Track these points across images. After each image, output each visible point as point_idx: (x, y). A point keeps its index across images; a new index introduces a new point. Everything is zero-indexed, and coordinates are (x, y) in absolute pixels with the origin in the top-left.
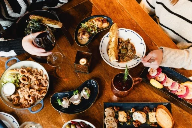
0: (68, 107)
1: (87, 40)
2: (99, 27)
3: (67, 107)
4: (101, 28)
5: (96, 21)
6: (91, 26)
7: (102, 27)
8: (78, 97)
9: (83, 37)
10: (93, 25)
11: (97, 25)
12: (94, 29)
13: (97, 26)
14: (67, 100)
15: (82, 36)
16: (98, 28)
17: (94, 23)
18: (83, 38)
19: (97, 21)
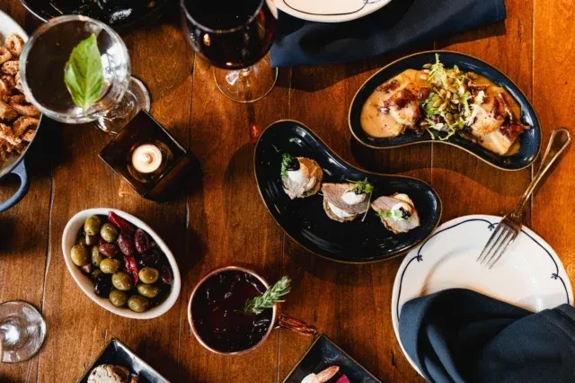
0: (296, 198)
1: (393, 131)
2: (473, 127)
3: (292, 198)
4: (478, 139)
5: (486, 101)
6: (451, 103)
7: (484, 137)
8: (354, 206)
9: (393, 109)
10: (462, 106)
11: (475, 119)
12: (453, 120)
13: (469, 120)
14: (310, 177)
15: (393, 103)
16: (467, 130)
17: (471, 102)
18: (388, 112)
19: (490, 106)
